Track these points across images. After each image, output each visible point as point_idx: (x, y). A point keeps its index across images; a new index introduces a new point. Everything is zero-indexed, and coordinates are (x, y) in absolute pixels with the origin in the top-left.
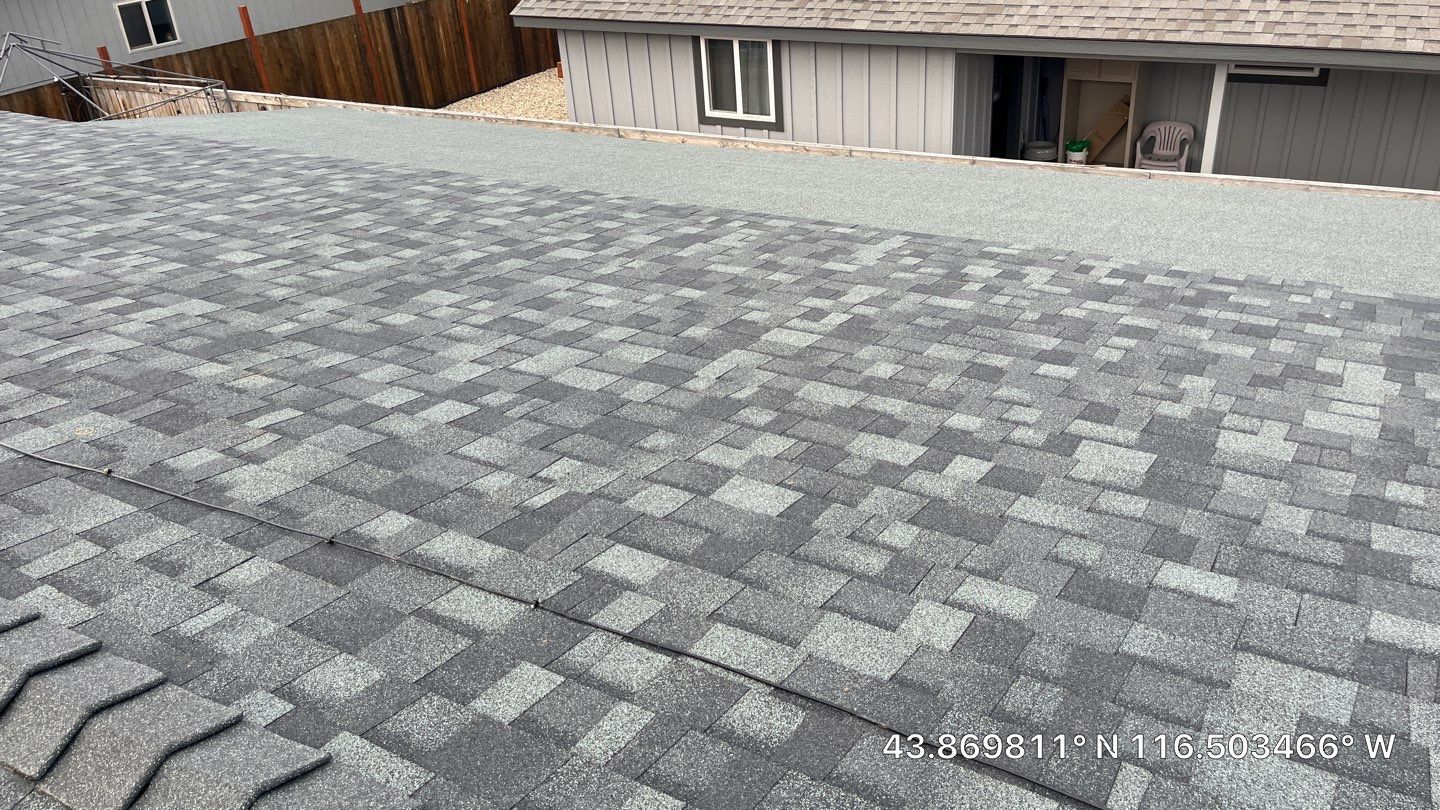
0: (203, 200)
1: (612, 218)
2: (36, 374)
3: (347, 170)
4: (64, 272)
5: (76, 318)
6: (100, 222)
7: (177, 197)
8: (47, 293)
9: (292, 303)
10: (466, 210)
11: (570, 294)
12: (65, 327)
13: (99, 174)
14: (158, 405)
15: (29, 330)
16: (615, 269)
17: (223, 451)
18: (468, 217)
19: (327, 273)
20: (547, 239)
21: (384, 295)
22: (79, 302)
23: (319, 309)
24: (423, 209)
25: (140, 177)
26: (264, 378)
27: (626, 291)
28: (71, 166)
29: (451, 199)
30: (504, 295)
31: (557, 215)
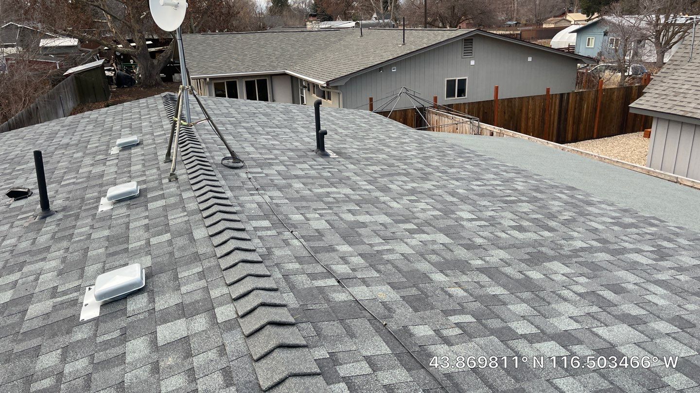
0: (457, 180)
1: (670, 240)
2: (371, 255)
3: (525, 176)
4: (394, 205)
5: (394, 230)
6: (415, 182)
7: (447, 176)
8: (386, 214)
9: (484, 249)
10: (582, 214)
11: (636, 287)
12: (389, 234)
13: (420, 158)
14: (414, 291)
15: (374, 231)
16: (668, 277)
17: (435, 331)
18: (582, 219)
19: (503, 235)
20: (626, 245)
21: (530, 257)
22: (397, 222)
23: (496, 256)
24: (559, 208)
25: (435, 162)
26: (462, 291)
27: (674, 296)
28: (410, 151)
29: (575, 206)
30: (595, 277)
31: (634, 230)
